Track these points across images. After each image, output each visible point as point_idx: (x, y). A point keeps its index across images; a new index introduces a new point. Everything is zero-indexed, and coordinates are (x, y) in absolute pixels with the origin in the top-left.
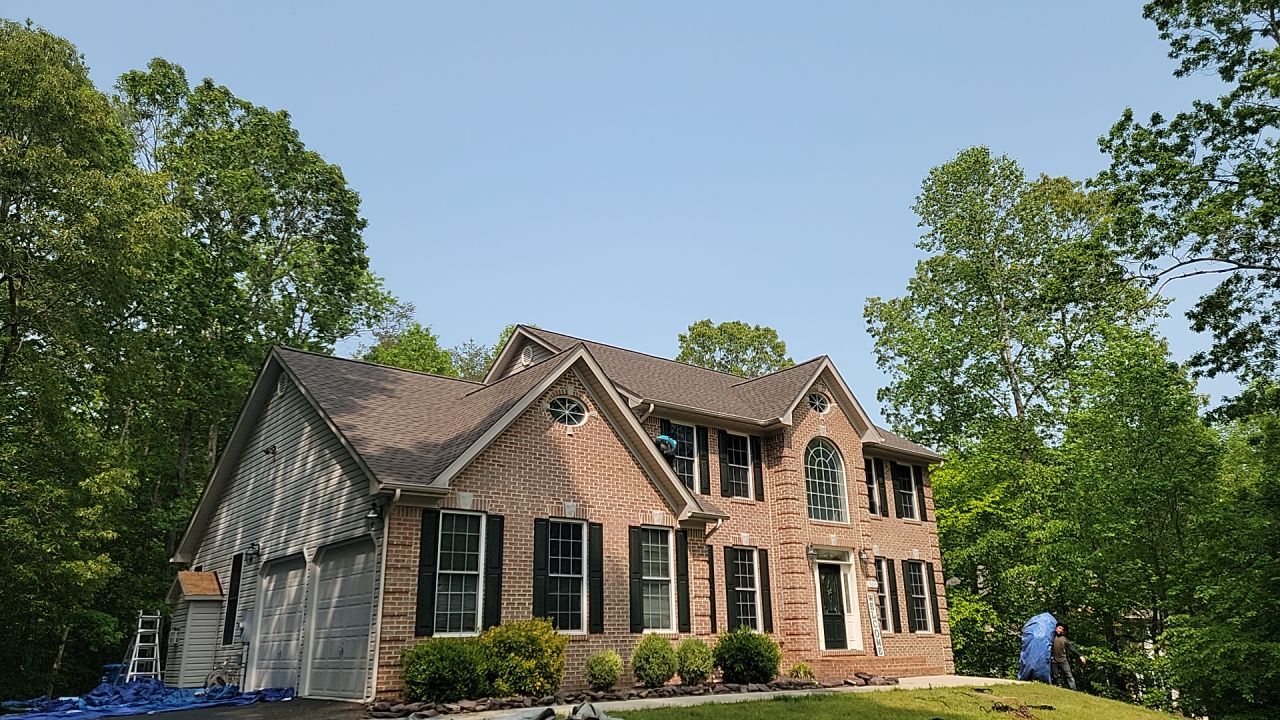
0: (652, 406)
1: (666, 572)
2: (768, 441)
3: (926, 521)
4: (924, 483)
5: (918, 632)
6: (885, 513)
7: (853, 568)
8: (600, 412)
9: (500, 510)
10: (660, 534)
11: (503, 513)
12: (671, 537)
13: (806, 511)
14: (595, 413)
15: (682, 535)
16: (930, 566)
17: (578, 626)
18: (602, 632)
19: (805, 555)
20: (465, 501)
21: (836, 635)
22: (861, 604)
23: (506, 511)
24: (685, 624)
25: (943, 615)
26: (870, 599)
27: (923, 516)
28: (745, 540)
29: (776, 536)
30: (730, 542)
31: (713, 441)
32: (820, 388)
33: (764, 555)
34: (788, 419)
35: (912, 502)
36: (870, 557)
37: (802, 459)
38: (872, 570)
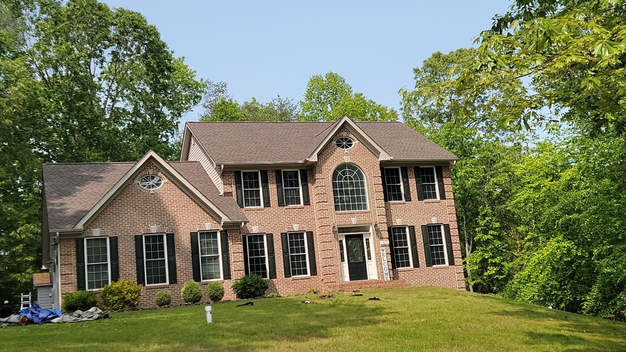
0: (222, 166)
1: (216, 251)
2: (308, 172)
3: (445, 199)
4: (444, 175)
5: (434, 266)
6: (408, 199)
7: (372, 234)
8: (169, 179)
9: (115, 234)
10: (212, 234)
11: (117, 235)
12: (219, 235)
13: (333, 207)
14: (167, 180)
15: (224, 234)
16: (447, 227)
17: (165, 282)
18: (176, 283)
19: (332, 232)
20: (96, 232)
21: (358, 271)
22: (377, 254)
23: (119, 234)
24: (227, 276)
25: (457, 254)
26: (383, 250)
27: (443, 197)
28: (296, 228)
29: (318, 223)
30: (286, 230)
31: (272, 177)
32: (344, 134)
33: (310, 235)
34: (314, 158)
35: (434, 189)
36: (384, 227)
37: (330, 178)
38: (386, 234)
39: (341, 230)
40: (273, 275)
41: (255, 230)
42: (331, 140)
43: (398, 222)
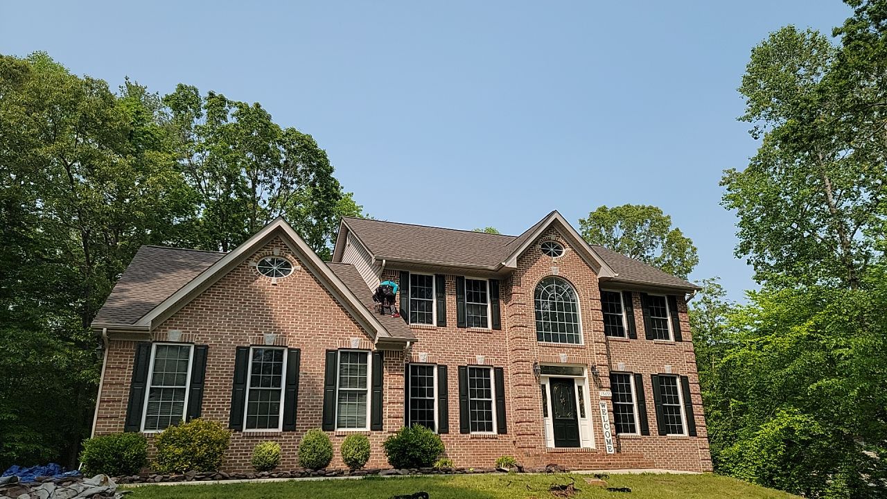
0: (384, 261)
1: (364, 383)
2: (502, 283)
3: (682, 341)
4: (679, 309)
5: (668, 435)
6: (633, 335)
7: (587, 380)
8: (303, 266)
9: (205, 342)
10: (361, 355)
11: (208, 344)
12: (370, 357)
13: (534, 335)
14: (299, 267)
15: (379, 357)
16: (685, 380)
17: (277, 427)
18: (294, 430)
19: (531, 371)
20: (174, 335)
21: (567, 433)
22: (594, 410)
23: (211, 342)
24: (377, 424)
25: (699, 420)
26: (603, 406)
27: (678, 338)
28: (480, 360)
29: (511, 357)
30: (465, 363)
31: (450, 286)
32: (553, 237)
33: (500, 372)
34: (512, 264)
35: (666, 326)
36: (604, 372)
37: (532, 295)
38: (607, 382)
39: (546, 369)
40: (444, 428)
41: (422, 357)
42: (535, 243)
43: (620, 367)
